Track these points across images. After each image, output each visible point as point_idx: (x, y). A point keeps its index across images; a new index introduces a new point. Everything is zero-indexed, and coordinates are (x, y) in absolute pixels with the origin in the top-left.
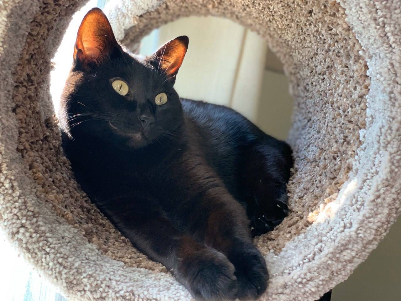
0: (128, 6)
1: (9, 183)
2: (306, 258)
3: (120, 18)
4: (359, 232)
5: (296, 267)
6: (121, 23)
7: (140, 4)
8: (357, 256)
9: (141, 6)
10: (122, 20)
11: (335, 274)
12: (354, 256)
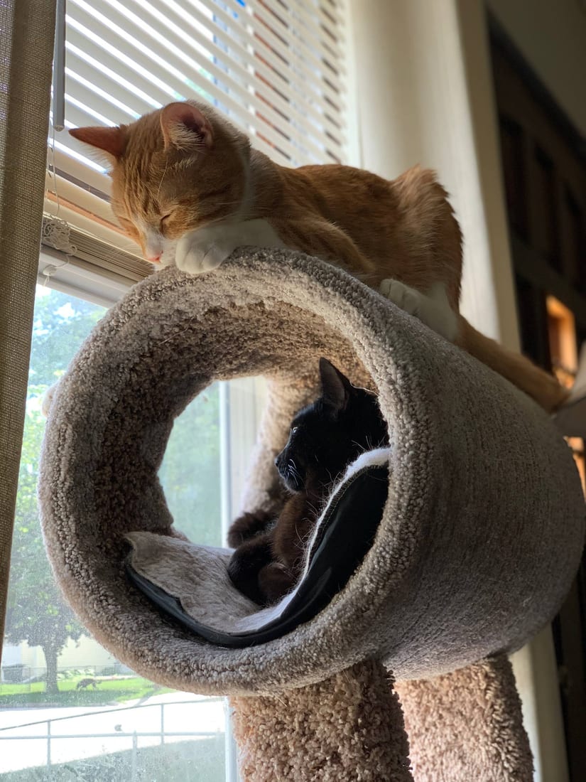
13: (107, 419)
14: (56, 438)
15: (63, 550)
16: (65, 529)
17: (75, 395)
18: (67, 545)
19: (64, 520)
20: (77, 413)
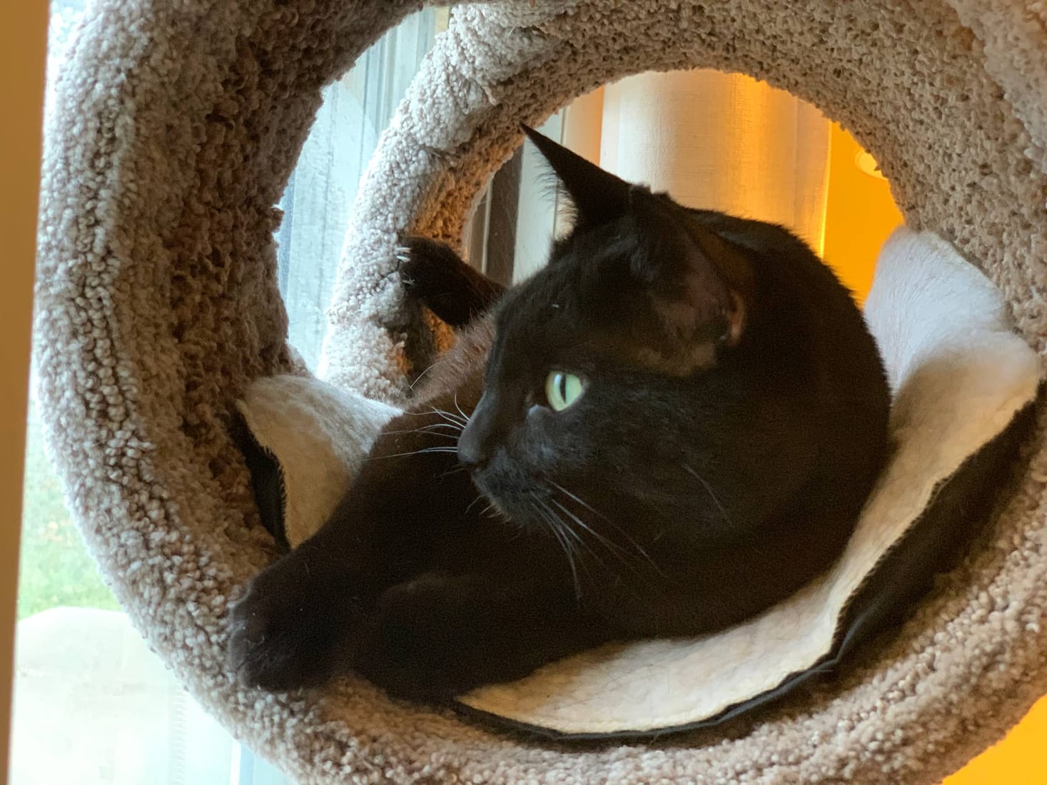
0: (474, 57)
1: (159, 508)
2: (894, 687)
3: (456, 89)
4: (1025, 617)
5: (868, 713)
6: (458, 100)
7: (503, 52)
8: (1028, 679)
9: (505, 56)
10: (461, 94)
11: (971, 728)
12: (1017, 678)
13: (221, 88)
14: (92, 135)
15: (101, 445)
16: (106, 390)
17: (158, 20)
18: (111, 434)
19: (106, 362)
20: (154, 70)
